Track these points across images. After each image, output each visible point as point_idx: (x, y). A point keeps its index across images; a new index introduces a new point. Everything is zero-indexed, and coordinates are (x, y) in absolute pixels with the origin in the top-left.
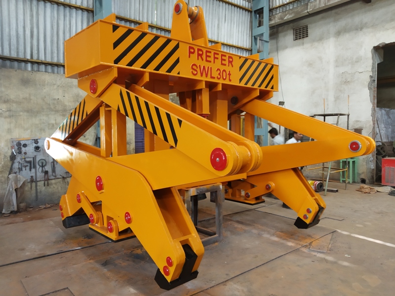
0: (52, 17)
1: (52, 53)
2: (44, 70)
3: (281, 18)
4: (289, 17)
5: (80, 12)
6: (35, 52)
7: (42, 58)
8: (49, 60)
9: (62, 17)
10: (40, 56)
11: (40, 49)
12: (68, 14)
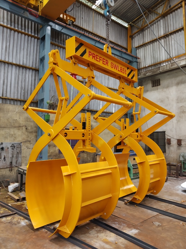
0: (16, 73)
1: (14, 93)
2: (9, 103)
3: (145, 75)
4: (149, 74)
5: (31, 71)
6: (5, 93)
7: (8, 96)
8: (12, 97)
9: (21, 74)
10: (7, 95)
11: (8, 91)
12: (24, 72)
